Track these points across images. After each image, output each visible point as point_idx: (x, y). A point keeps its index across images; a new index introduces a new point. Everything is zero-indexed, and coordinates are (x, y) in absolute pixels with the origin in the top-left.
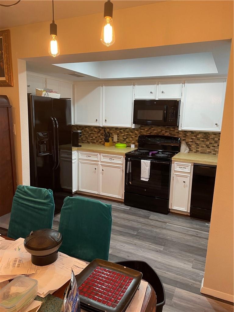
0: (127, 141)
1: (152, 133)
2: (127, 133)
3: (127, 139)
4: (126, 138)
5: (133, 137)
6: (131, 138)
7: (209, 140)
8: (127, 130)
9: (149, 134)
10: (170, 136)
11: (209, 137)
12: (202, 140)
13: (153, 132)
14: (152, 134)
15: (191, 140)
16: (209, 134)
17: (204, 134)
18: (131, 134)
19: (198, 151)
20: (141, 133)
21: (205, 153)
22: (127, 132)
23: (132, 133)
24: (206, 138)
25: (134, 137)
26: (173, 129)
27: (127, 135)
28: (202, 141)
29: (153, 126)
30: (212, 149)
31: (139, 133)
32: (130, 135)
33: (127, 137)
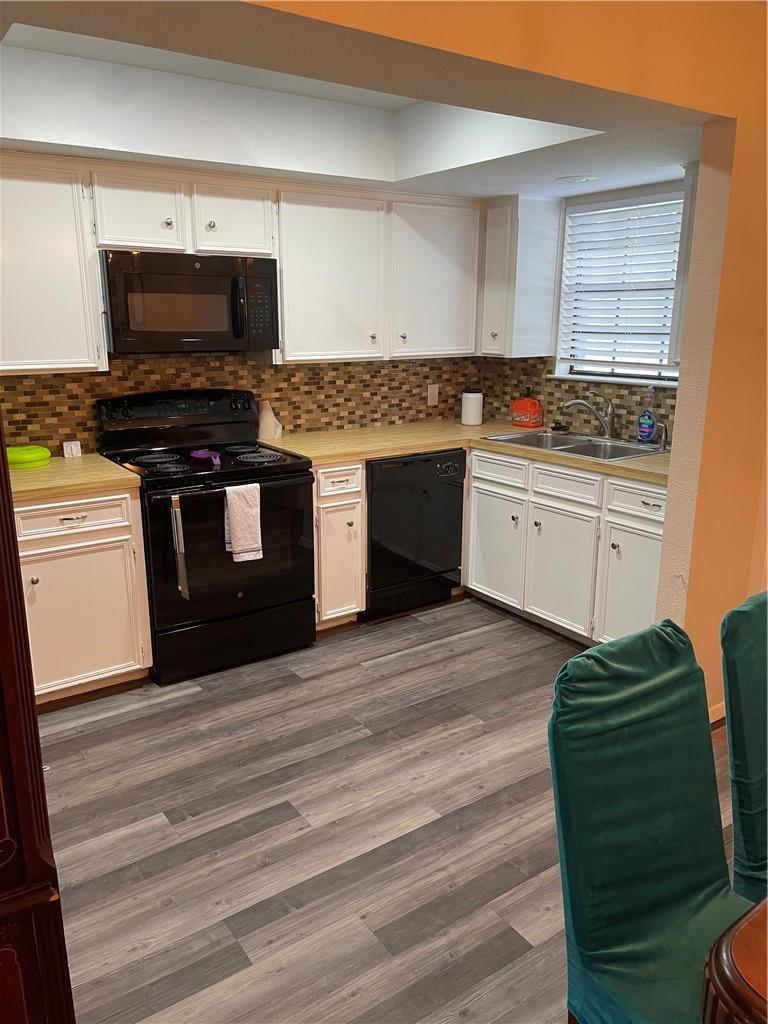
0: (33, 432)
1: (143, 383)
2: (28, 399)
3: (30, 423)
4: (24, 422)
5: (59, 409)
6: (53, 415)
7: (322, 388)
8: (26, 382)
9: (131, 389)
10: (210, 390)
11: (323, 378)
12: (307, 388)
13: (146, 381)
14: (143, 389)
15: (277, 395)
16: (321, 369)
17: (310, 369)
18: (51, 398)
19: (299, 426)
20: (98, 391)
21: (319, 429)
22: (26, 393)
23: (51, 393)
24: (315, 384)
25: (64, 409)
26: (218, 364)
27: (28, 404)
28: (307, 393)
29: (142, 356)
30: (334, 414)
31: (87, 391)
32: (47, 403)
33: (28, 416)
